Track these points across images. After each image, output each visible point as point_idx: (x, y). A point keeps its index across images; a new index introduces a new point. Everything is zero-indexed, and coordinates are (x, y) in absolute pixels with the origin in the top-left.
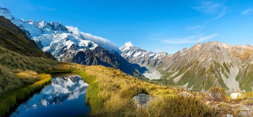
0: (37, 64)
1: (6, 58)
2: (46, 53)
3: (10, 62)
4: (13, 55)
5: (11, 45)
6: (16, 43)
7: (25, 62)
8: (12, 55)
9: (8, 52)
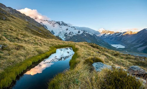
0: (50, 43)
1: (31, 40)
2: (56, 36)
3: (34, 42)
4: (36, 38)
5: (35, 32)
6: (38, 31)
7: (43, 42)
8: (34, 38)
9: (32, 36)
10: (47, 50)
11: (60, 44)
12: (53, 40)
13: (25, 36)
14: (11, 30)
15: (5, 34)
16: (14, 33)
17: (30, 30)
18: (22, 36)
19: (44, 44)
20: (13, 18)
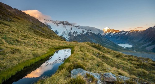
1: (31, 41)
2: (60, 36)
3: (33, 43)
4: (37, 39)
5: (39, 32)
6: (42, 31)
7: (44, 43)
8: (35, 40)
9: (33, 38)
10: (44, 53)
11: (61, 45)
12: (54, 41)
13: (26, 37)
14: (12, 31)
15: (6, 36)
16: (15, 34)
17: (33, 30)
18: (22, 38)
19: (45, 46)
20: (18, 18)
